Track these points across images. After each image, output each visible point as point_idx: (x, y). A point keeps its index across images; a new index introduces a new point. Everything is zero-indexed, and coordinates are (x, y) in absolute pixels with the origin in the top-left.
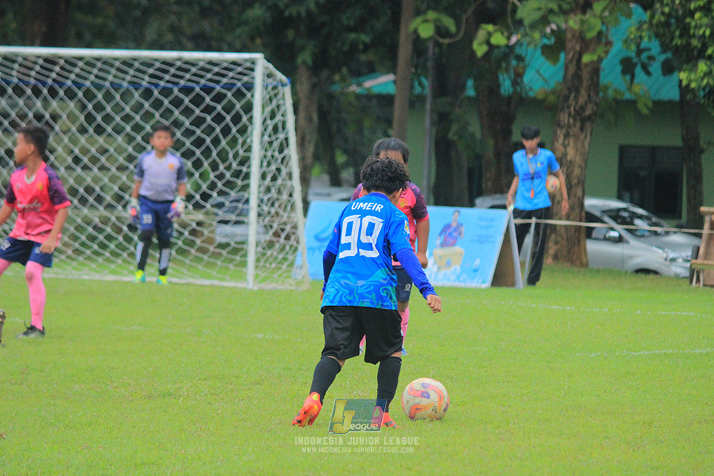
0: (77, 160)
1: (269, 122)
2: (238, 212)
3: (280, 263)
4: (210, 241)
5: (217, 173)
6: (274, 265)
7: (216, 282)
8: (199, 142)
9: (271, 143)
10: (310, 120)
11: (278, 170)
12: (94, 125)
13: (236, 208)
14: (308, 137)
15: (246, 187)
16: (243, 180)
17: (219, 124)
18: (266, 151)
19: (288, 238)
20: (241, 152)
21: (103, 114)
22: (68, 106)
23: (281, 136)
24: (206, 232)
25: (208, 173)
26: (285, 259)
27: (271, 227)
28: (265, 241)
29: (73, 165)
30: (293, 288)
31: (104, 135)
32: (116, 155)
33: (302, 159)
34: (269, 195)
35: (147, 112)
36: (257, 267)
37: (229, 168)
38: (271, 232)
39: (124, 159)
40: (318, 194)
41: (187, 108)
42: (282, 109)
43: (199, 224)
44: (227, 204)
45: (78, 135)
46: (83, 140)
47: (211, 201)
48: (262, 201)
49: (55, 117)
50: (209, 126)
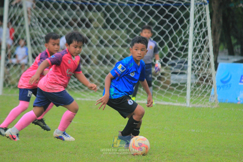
0: (102, 42)
1: (197, 22)
2: (182, 68)
3: (203, 94)
4: (168, 82)
5: (171, 48)
6: (200, 95)
7: (171, 103)
8: (162, 33)
9: (198, 33)
10: (219, 21)
11: (202, 47)
12: (111, 24)
13: (181, 66)
14: (217, 30)
15: (186, 56)
16: (184, 52)
17: (172, 24)
18: (196, 37)
19: (207, 81)
20: (183, 38)
21: (115, 19)
22: (97, 15)
23: (204, 30)
24: (166, 78)
25: (167, 48)
26: (206, 92)
27: (199, 76)
28: (195, 83)
29: (100, 44)
30: (210, 106)
31: (116, 30)
32: (121, 39)
33: (214, 41)
34: (198, 60)
35: (137, 18)
36: (191, 96)
37: (177, 46)
38: (198, 78)
39: (125, 41)
40: (222, 59)
41: (157, 15)
42: (205, 16)
43: (162, 74)
44: (176, 64)
45: (102, 29)
46: (105, 32)
47: (168, 62)
48: (194, 62)
49: (91, 20)
50: (168, 24)
